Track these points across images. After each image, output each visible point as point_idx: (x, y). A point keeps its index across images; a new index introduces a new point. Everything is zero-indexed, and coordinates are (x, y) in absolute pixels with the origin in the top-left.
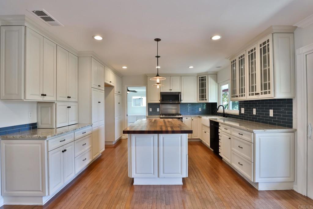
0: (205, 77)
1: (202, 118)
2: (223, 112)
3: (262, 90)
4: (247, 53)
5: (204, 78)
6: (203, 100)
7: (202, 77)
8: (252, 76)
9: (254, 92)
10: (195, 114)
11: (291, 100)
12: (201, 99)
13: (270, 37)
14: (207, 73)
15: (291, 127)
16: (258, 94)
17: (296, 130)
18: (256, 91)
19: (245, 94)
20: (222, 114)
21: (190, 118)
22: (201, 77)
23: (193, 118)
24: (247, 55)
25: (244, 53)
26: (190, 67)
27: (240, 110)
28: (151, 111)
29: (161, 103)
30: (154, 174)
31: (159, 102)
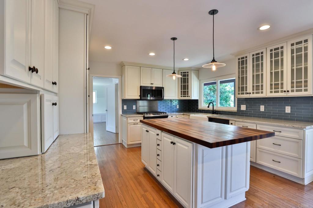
0: (188, 72)
1: (190, 115)
2: (212, 109)
5: (187, 74)
6: (186, 96)
7: (184, 73)
9: (280, 90)
10: (173, 112)
12: (182, 95)
14: (191, 69)
19: (264, 91)
20: (211, 111)
21: (175, 116)
22: (182, 72)
23: (177, 116)
24: (269, 53)
25: (264, 50)
26: (184, 60)
27: (239, 107)
28: (126, 109)
29: (141, 99)
30: (221, 197)
31: (139, 98)
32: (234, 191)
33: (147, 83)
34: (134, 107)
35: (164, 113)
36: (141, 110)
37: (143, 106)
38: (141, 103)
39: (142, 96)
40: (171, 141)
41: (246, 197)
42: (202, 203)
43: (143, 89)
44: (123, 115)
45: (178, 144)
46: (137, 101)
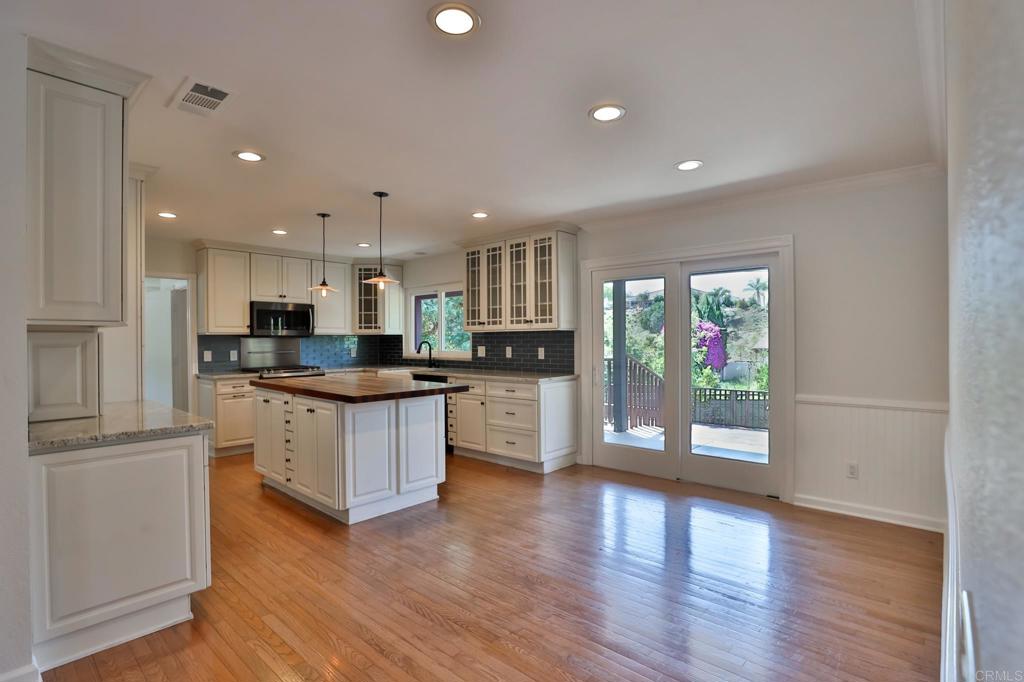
0: (375, 269)
2: (427, 356)
3: (537, 315)
4: (508, 248)
5: (373, 272)
6: (371, 328)
7: (365, 270)
8: (519, 291)
9: (522, 318)
10: (342, 366)
11: (572, 332)
12: (363, 325)
13: (552, 235)
14: (381, 262)
15: (572, 373)
16: (531, 321)
17: (579, 376)
18: (525, 316)
19: (503, 319)
20: (423, 360)
22: (363, 267)
24: (509, 251)
25: (502, 244)
26: (360, 245)
27: (475, 351)
28: (210, 360)
29: (252, 335)
30: (390, 488)
31: (247, 331)
32: (413, 482)
33: (268, 294)
34: (234, 356)
35: (313, 368)
36: (255, 361)
37: (260, 351)
38: (253, 345)
39: (255, 325)
40: (306, 408)
41: (439, 494)
42: (355, 495)
43: (258, 311)
44: (201, 376)
45: (319, 411)
46: (242, 339)
